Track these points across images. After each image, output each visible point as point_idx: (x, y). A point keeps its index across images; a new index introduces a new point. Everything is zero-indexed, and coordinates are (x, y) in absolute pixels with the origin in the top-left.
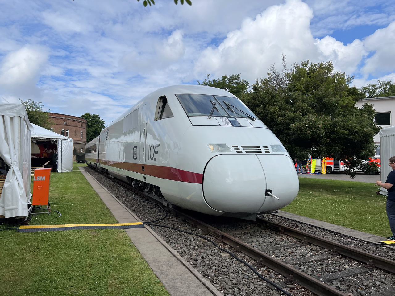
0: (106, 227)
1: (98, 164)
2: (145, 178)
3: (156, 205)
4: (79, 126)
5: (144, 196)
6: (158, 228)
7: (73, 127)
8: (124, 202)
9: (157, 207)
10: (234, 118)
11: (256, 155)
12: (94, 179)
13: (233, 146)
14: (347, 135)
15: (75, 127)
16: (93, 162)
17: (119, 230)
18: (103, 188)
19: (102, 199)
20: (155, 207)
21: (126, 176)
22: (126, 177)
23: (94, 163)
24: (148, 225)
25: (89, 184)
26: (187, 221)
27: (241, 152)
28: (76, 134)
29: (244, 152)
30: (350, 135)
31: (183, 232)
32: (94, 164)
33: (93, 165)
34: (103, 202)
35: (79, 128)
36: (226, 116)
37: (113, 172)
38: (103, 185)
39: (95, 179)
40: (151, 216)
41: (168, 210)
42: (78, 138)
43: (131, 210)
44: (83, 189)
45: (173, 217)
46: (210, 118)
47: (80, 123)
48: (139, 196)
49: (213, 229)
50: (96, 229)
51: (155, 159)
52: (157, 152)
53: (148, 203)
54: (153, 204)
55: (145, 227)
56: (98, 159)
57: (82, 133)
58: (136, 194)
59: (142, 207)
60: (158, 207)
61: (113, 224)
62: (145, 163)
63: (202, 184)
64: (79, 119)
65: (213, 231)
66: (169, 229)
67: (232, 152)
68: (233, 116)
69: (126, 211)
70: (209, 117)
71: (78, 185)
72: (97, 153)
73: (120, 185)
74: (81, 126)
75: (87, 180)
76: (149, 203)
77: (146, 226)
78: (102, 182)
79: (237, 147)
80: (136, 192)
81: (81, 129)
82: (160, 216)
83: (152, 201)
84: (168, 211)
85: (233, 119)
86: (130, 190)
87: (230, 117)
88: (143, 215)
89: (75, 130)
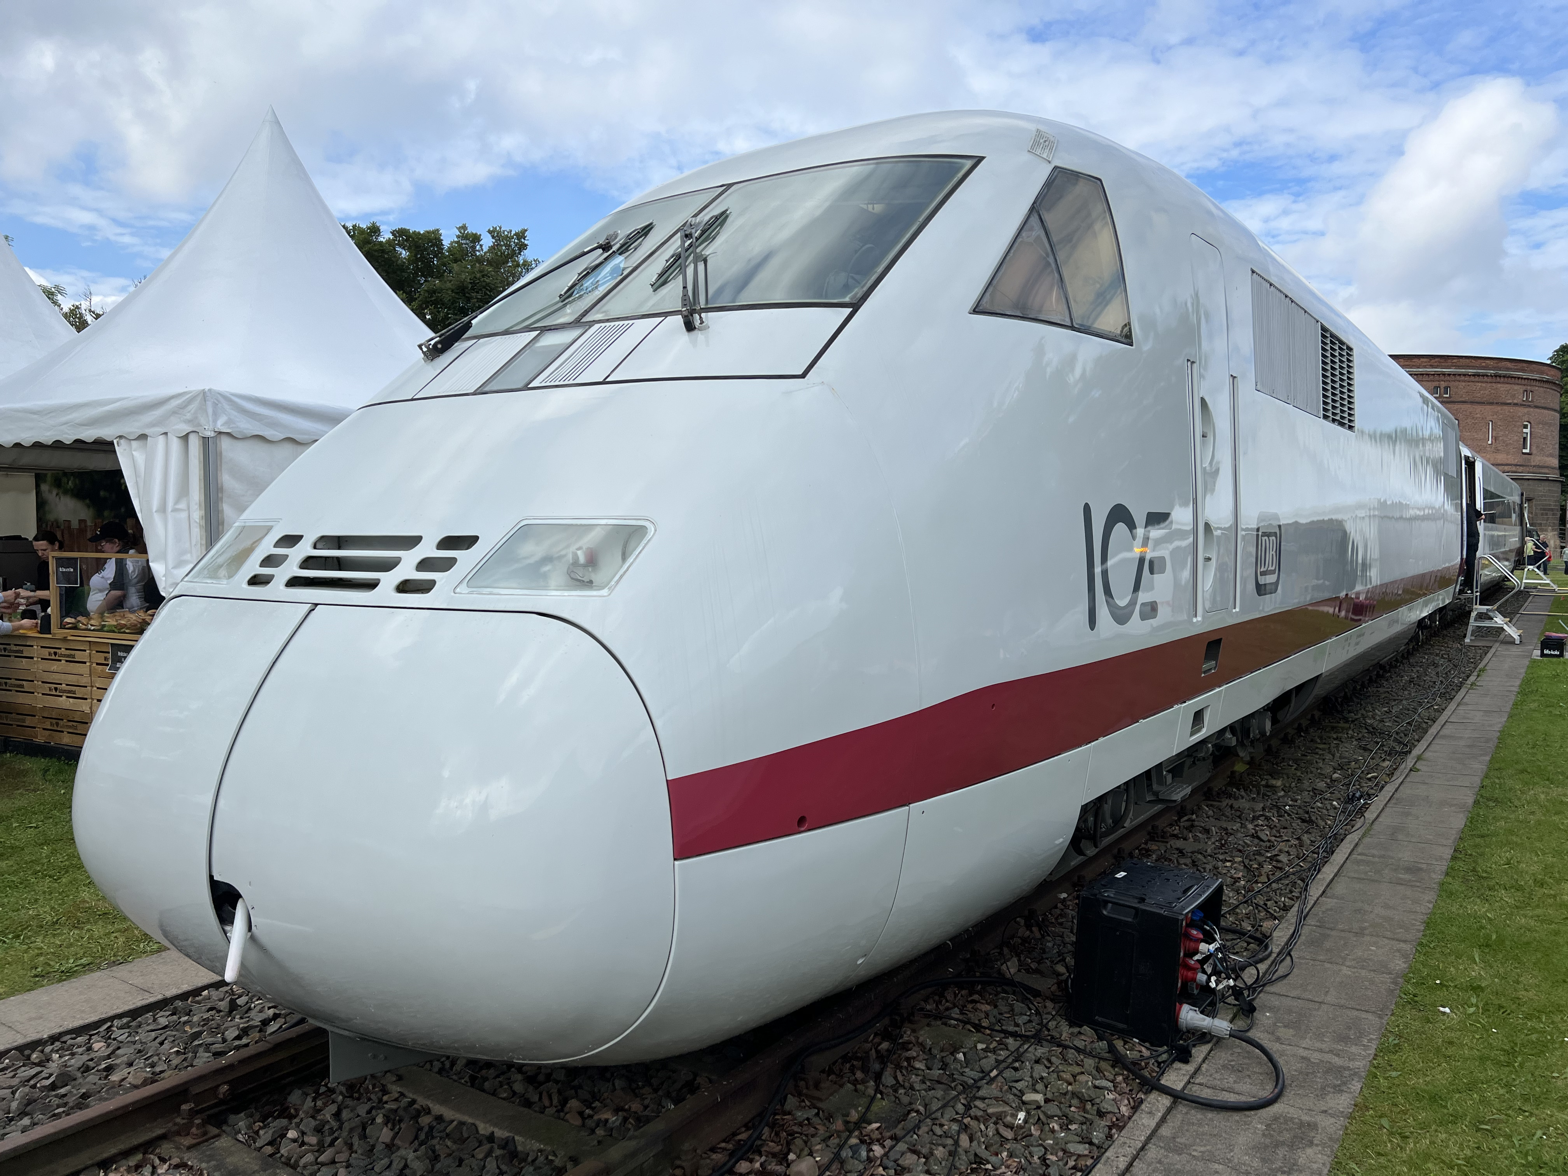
4: (1513, 396)
7: (1479, 408)
11: (312, 607)
15: (1492, 404)
27: (269, 581)
28: (1495, 438)
35: (1512, 409)
42: (1508, 453)
47: (1516, 387)
64: (1509, 364)
67: (231, 580)
74: (1520, 398)
79: (298, 541)
81: (1526, 410)
89: (1491, 418)
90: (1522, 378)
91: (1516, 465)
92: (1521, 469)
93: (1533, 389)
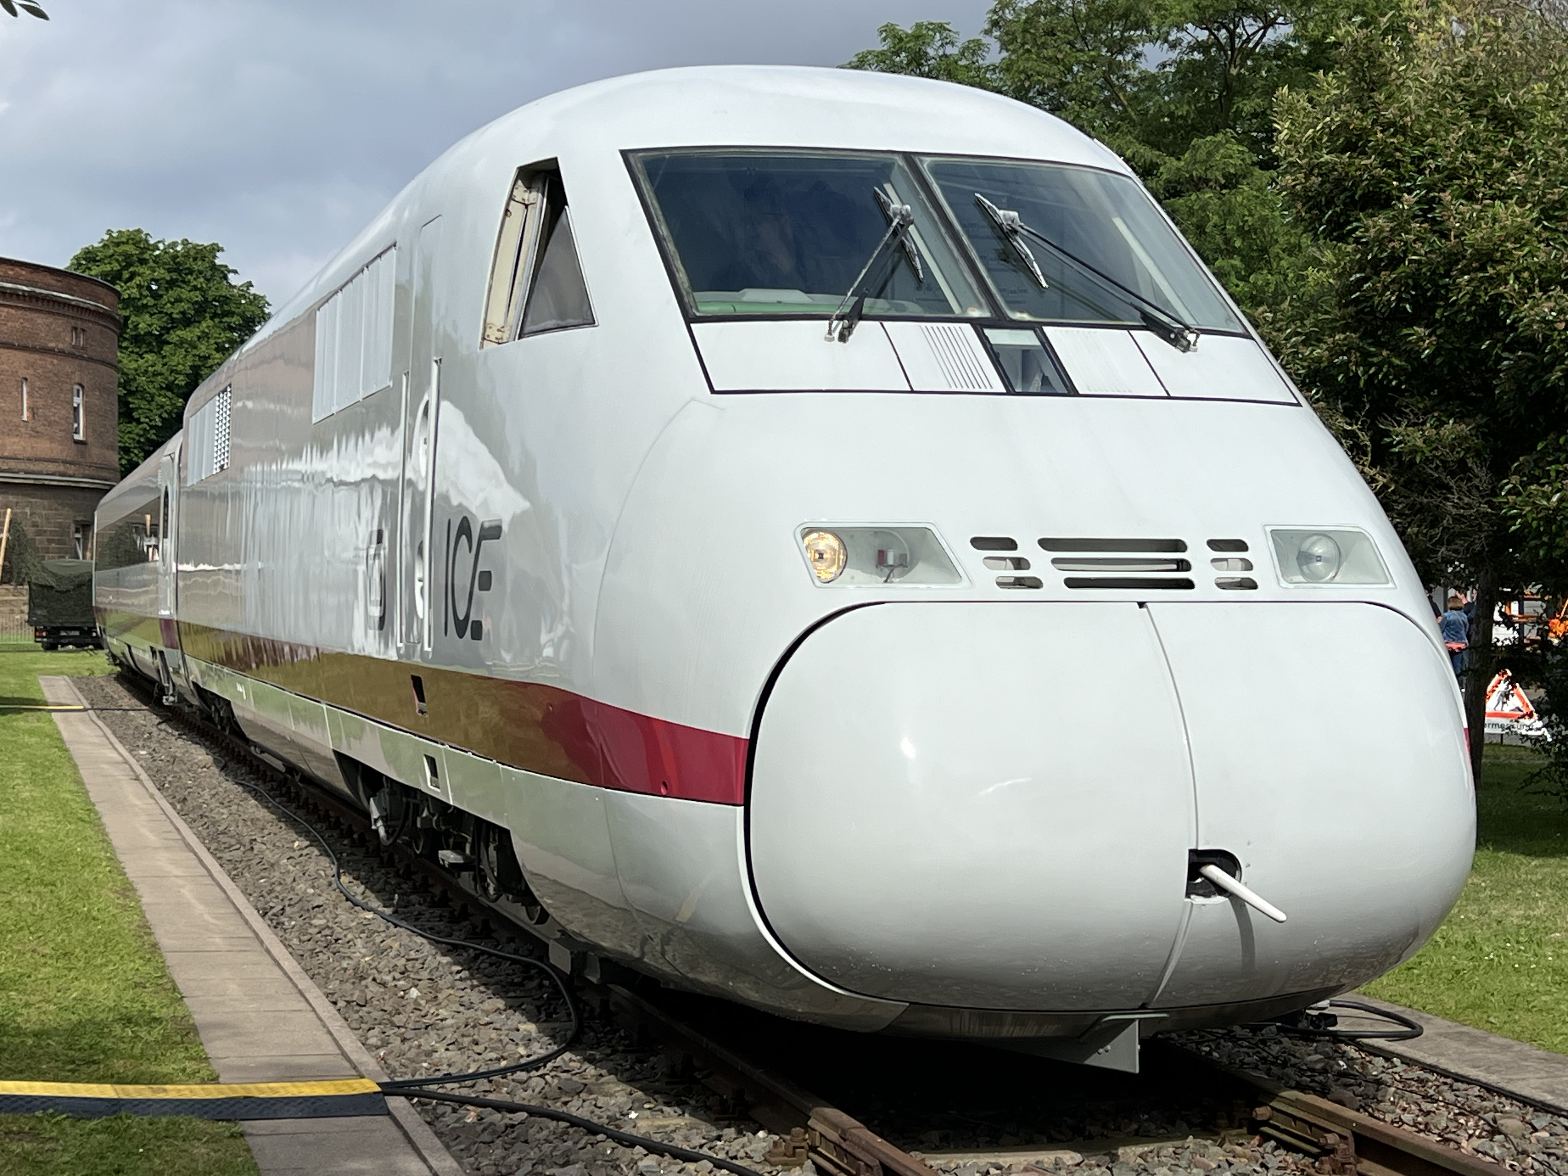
0: (114, 1106)
1: (173, 660)
2: (433, 767)
3: (528, 967)
4: (58, 339)
5: (464, 907)
6: (478, 1117)
8: (310, 945)
9: (535, 983)
10: (1035, 327)
11: (1141, 605)
13: (979, 543)
15: (24, 348)
16: (147, 645)
17: (200, 1124)
20: (521, 984)
21: (335, 753)
22: (335, 760)
23: (154, 652)
24: (417, 1098)
27: (1035, 584)
28: (32, 411)
29: (1053, 581)
31: (638, 1149)
33: (145, 664)
34: (155, 945)
35: (56, 360)
37: (259, 722)
39: (144, 776)
40: (466, 1041)
41: (595, 1002)
42: (52, 439)
43: (341, 1004)
45: (614, 1052)
46: (843, 338)
47: (61, 320)
48: (433, 905)
49: (835, 1126)
50: (39, 1113)
51: (476, 630)
52: (486, 582)
53: (476, 957)
54: (514, 962)
55: (389, 1114)
56: (174, 616)
57: (78, 401)
58: (415, 890)
59: (424, 983)
60: (541, 986)
61: (167, 1087)
62: (428, 657)
63: (740, 810)
64: (50, 279)
65: (834, 1136)
67: (965, 582)
68: (1026, 317)
70: (838, 326)
73: (320, 820)
74: (67, 341)
75: (81, 784)
76: (483, 953)
77: (397, 1104)
78: (190, 804)
79: (1011, 544)
80: (418, 878)
81: (76, 364)
82: (526, 1046)
83: (511, 940)
84: (598, 1010)
85: (1028, 338)
86: (382, 864)
87: (1001, 322)
89: (23, 373)
90: (69, 305)
91: (65, 462)
92: (72, 469)
93: (86, 325)
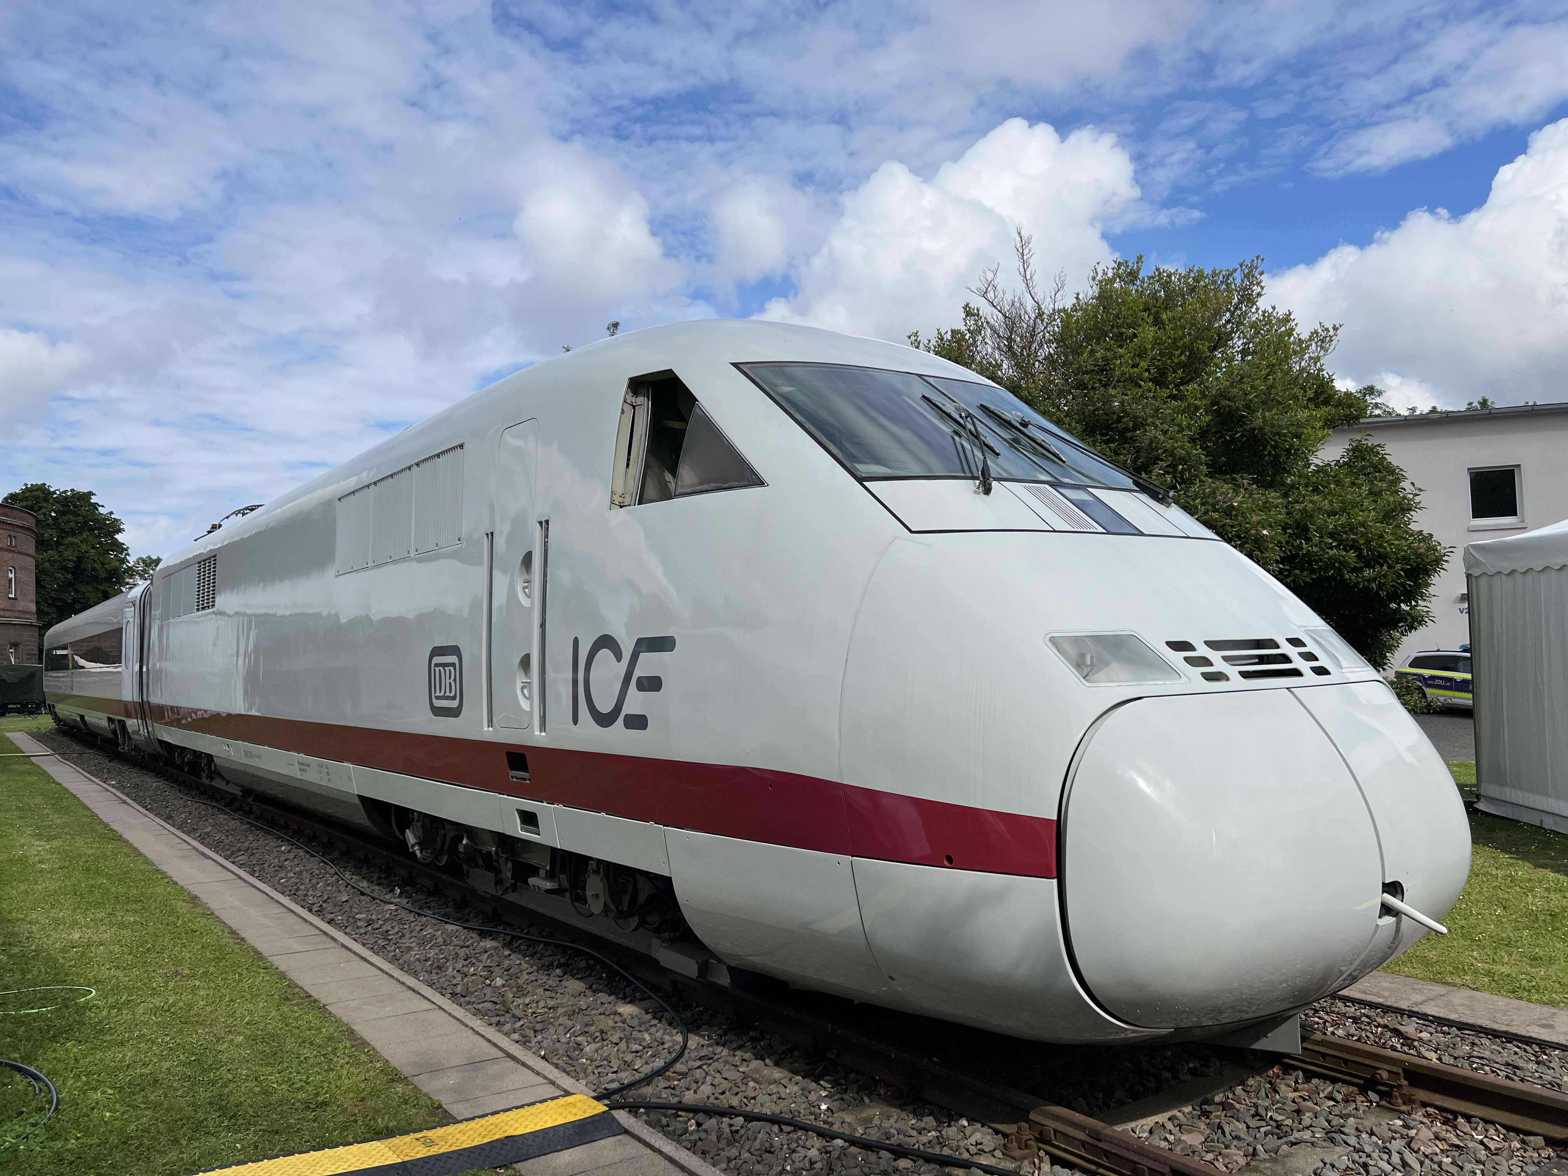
1: (132, 724)
2: (529, 819)
3: (564, 949)
5: (463, 897)
6: (699, 1125)
10: (1083, 488)
11: (1288, 689)
12: (124, 802)
13: (1170, 644)
14: (1354, 570)
16: (105, 716)
18: (203, 854)
19: (234, 927)
21: (361, 797)
22: (357, 801)
23: (110, 719)
24: (633, 1109)
25: (116, 838)
26: (829, 1055)
27: (1224, 677)
29: (1232, 671)
30: (1361, 569)
32: (105, 723)
33: (99, 728)
36: (1044, 478)
37: (250, 771)
38: (189, 834)
44: (98, 872)
46: (987, 491)
48: (430, 893)
51: (637, 722)
52: (652, 684)
54: (547, 943)
55: (626, 1132)
56: (137, 699)
57: (11, 575)
60: (591, 967)
62: (538, 738)
63: (1055, 881)
66: (776, 1128)
67: (1187, 679)
68: (1074, 482)
69: (426, 1005)
70: (978, 483)
71: (55, 843)
72: (128, 668)
73: (282, 827)
74: (6, 543)
75: (88, 809)
77: (622, 1117)
78: (179, 820)
79: (1189, 646)
80: (403, 873)
81: (10, 555)
85: (1083, 495)
86: (361, 862)
88: (539, 1027)
90: (7, 523)
91: (5, 610)
92: (7, 614)
93: (15, 534)
